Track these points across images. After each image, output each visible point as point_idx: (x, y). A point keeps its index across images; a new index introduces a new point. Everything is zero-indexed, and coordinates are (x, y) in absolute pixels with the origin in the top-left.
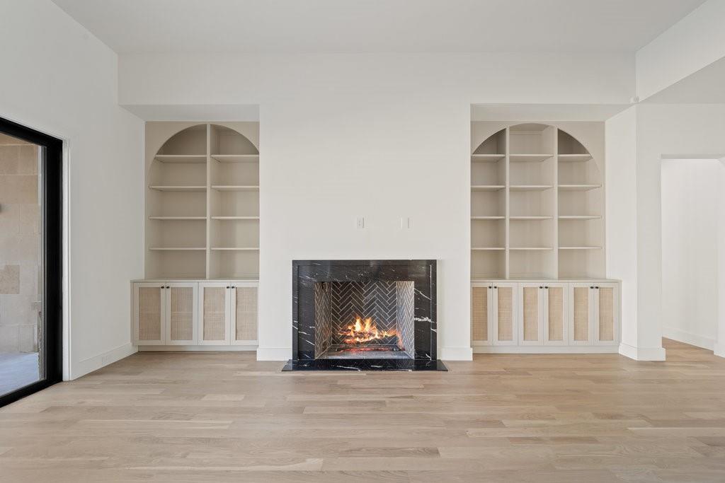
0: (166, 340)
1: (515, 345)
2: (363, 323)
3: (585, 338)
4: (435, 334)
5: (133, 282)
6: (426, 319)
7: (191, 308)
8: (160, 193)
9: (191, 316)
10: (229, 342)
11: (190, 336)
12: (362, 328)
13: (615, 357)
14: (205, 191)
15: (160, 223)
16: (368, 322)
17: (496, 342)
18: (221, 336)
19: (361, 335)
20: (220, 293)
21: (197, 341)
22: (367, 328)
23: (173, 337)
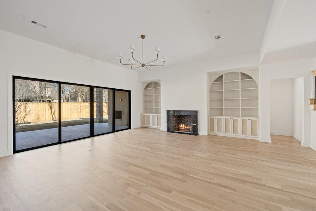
0: (146, 125)
1: (223, 133)
2: (183, 125)
3: (246, 134)
4: (197, 128)
5: (141, 114)
6: (195, 124)
7: (150, 119)
8: (145, 96)
9: (150, 121)
10: (156, 126)
11: (149, 125)
12: (182, 126)
13: (258, 141)
14: (152, 95)
15: (145, 102)
16: (184, 125)
17: (217, 132)
18: (155, 125)
19: (182, 127)
20: (154, 116)
21: (151, 126)
22: (184, 126)
23: (147, 124)
